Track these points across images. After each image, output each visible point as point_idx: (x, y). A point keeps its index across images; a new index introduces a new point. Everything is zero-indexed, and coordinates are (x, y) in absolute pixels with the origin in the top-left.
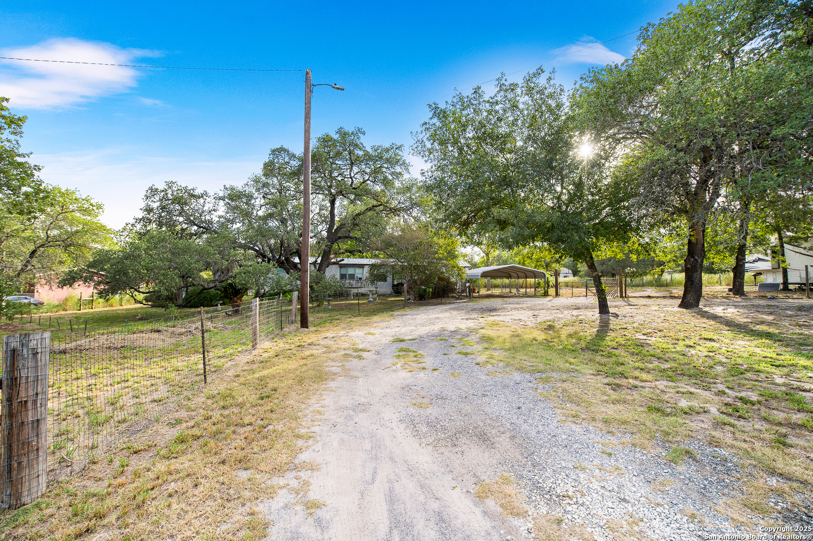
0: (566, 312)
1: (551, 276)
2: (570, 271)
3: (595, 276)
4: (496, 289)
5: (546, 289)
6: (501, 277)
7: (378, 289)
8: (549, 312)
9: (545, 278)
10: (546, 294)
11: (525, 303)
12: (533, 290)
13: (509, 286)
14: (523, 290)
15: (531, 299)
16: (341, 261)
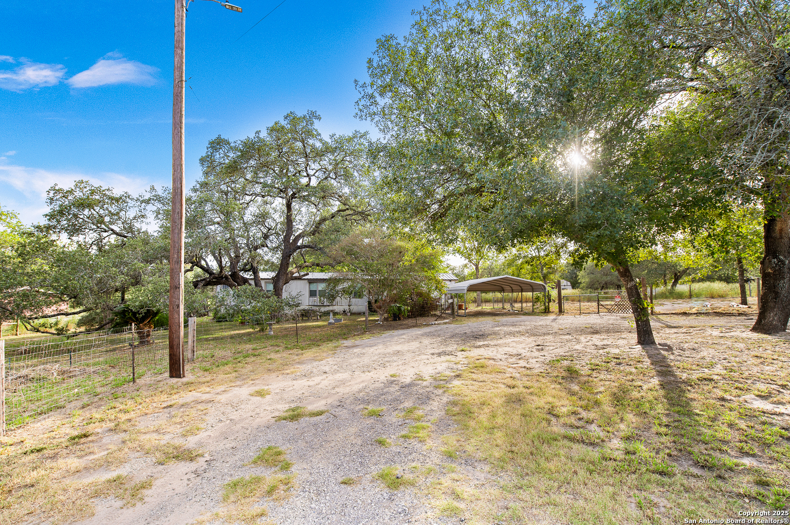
0: (582, 338)
1: (553, 288)
2: (569, 283)
3: (630, 288)
4: (487, 304)
5: (547, 304)
6: (494, 291)
7: (352, 308)
8: (558, 339)
9: (545, 292)
10: (547, 311)
11: (522, 323)
12: (531, 304)
13: (502, 301)
14: (517, 306)
15: (530, 317)
16: (304, 275)
